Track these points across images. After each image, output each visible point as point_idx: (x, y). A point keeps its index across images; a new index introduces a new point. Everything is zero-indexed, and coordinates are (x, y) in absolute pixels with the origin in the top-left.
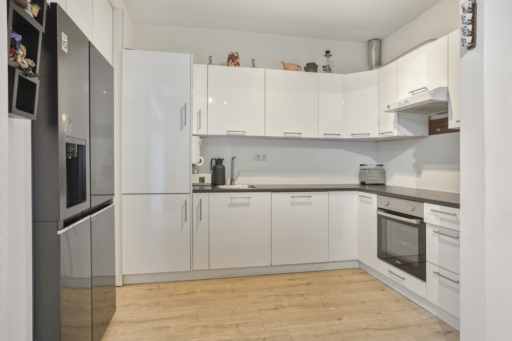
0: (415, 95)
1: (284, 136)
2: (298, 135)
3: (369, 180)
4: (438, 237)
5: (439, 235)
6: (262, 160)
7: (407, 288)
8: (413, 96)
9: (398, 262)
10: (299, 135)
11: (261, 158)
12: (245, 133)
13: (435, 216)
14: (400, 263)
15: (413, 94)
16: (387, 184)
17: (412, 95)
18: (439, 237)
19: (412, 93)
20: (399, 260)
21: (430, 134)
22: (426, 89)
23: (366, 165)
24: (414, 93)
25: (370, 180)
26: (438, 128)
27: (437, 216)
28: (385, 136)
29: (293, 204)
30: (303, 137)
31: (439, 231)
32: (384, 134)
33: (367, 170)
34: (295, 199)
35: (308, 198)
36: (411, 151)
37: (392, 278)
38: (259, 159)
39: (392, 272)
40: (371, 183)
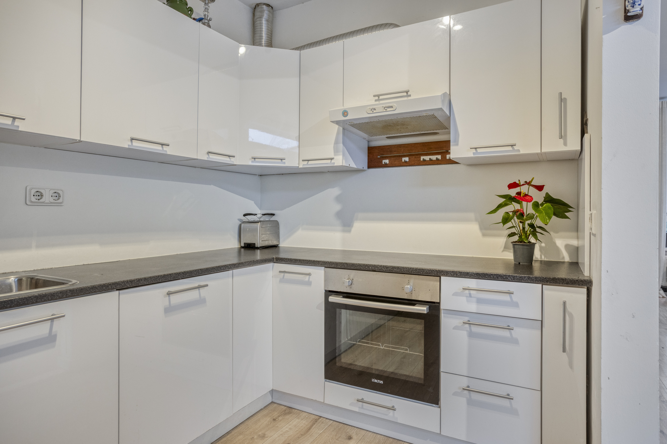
0: (381, 102)
1: (129, 145)
2: (159, 148)
3: (262, 241)
4: (467, 331)
5: (470, 326)
6: (50, 204)
7: (399, 421)
8: (377, 103)
9: (376, 381)
10: (162, 147)
11: (47, 198)
12: (17, 123)
13: (467, 297)
14: (381, 382)
15: (379, 100)
16: (281, 245)
17: (376, 100)
18: (468, 329)
19: (377, 98)
20: (378, 377)
21: (370, 167)
22: (405, 94)
23: (256, 214)
24: (381, 97)
25: (263, 239)
26: (386, 158)
27: (470, 296)
28: (312, 164)
29: (169, 310)
30: (168, 153)
31: (469, 321)
32: (310, 162)
33: (258, 222)
34: (173, 297)
35: (199, 290)
36: (335, 191)
37: (362, 411)
38: (40, 201)
39: (363, 399)
40: (264, 245)
